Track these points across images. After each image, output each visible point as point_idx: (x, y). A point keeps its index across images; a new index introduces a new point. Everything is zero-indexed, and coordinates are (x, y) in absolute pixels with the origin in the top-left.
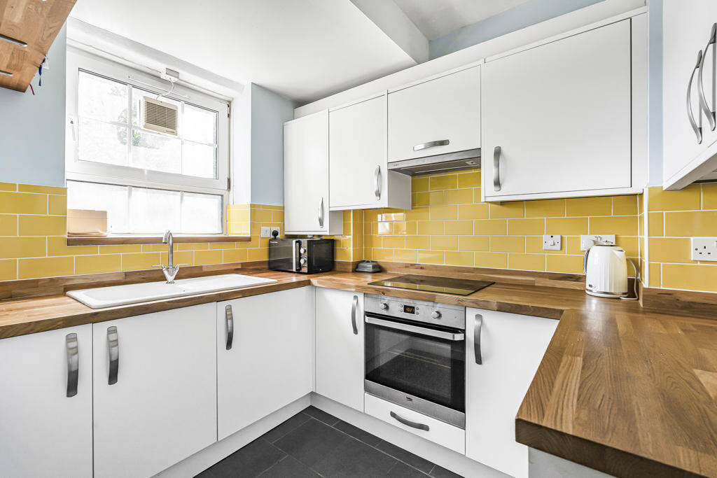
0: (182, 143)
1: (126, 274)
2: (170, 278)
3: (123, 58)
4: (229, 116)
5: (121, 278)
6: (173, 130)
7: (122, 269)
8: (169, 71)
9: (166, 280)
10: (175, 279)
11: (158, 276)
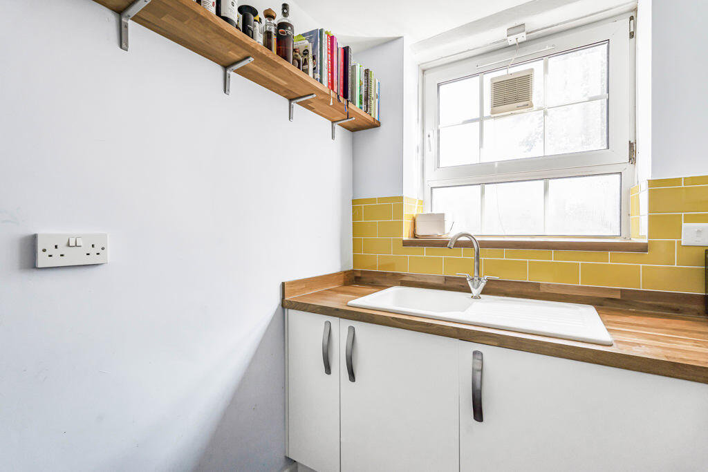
0: (545, 113)
1: (446, 279)
2: (475, 292)
3: (469, 50)
4: (632, 35)
5: (441, 282)
6: (525, 103)
7: (444, 272)
8: (512, 31)
9: (471, 292)
10: (482, 293)
11: (457, 285)
